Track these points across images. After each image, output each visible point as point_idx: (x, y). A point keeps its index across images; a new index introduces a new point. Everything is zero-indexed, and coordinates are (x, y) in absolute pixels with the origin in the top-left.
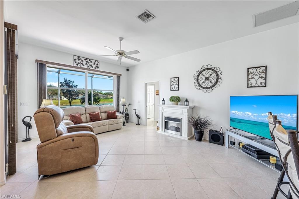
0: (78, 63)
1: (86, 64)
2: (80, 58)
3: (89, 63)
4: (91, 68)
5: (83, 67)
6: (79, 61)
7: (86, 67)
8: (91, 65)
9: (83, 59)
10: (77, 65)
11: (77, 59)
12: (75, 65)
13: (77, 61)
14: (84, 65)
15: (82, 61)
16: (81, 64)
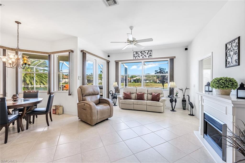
0: (136, 56)
1: (142, 55)
2: (137, 52)
3: (144, 54)
4: (145, 58)
5: (139, 58)
6: (137, 55)
7: (141, 58)
8: (145, 56)
9: (139, 53)
10: (135, 58)
11: (135, 54)
12: (134, 59)
13: (135, 55)
14: (140, 57)
15: (139, 54)
16: (138, 57)
